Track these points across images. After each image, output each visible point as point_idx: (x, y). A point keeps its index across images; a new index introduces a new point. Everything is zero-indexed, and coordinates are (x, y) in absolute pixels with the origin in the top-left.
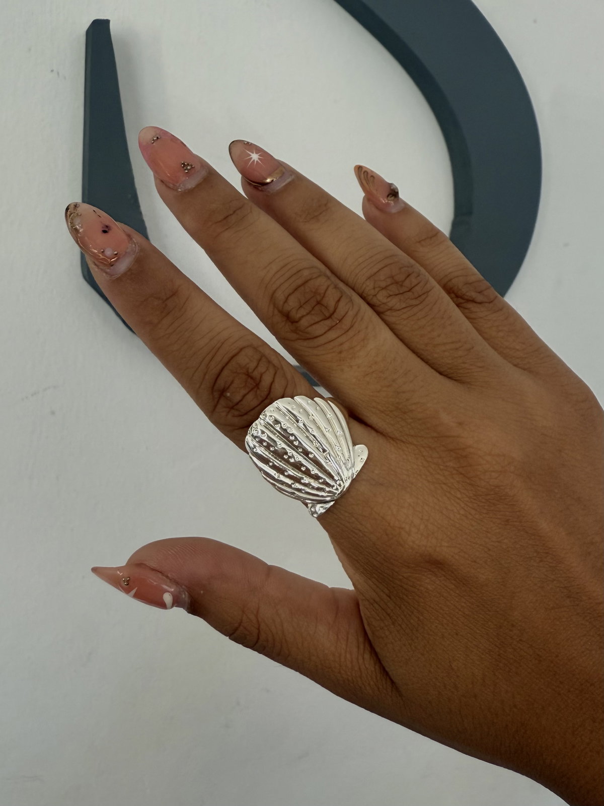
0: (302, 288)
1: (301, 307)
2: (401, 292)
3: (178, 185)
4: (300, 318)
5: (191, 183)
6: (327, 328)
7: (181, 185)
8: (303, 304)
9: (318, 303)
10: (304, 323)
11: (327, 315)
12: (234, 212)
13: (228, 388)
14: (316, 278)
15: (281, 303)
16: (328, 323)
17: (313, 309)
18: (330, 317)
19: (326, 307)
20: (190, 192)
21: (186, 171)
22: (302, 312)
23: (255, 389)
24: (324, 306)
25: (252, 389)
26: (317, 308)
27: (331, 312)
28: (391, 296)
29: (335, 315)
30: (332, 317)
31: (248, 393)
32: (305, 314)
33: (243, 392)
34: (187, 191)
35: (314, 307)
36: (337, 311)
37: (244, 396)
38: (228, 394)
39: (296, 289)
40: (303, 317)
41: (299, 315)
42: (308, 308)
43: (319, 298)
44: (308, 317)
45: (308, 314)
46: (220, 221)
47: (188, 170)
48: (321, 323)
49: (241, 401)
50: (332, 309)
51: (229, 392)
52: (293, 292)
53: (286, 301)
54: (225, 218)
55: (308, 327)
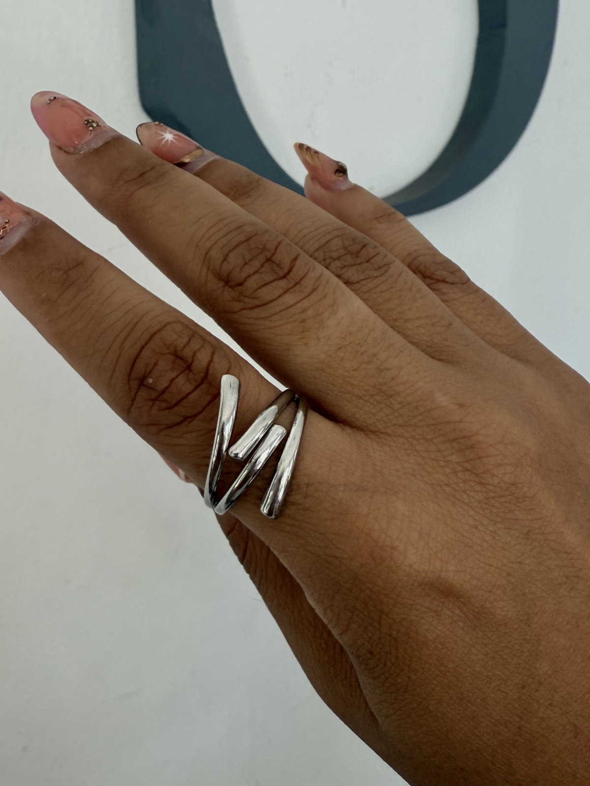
0: (245, 244)
2: (358, 263)
3: (80, 147)
4: (246, 279)
5: (96, 143)
12: (153, 168)
15: (219, 262)
17: (262, 266)
21: (91, 129)
24: (276, 263)
28: (345, 266)
33: (170, 375)
36: (294, 270)
39: (237, 246)
44: (257, 277)
46: (136, 179)
48: (274, 284)
50: (286, 267)
52: (234, 249)
53: (225, 259)
54: (141, 175)
55: (257, 289)
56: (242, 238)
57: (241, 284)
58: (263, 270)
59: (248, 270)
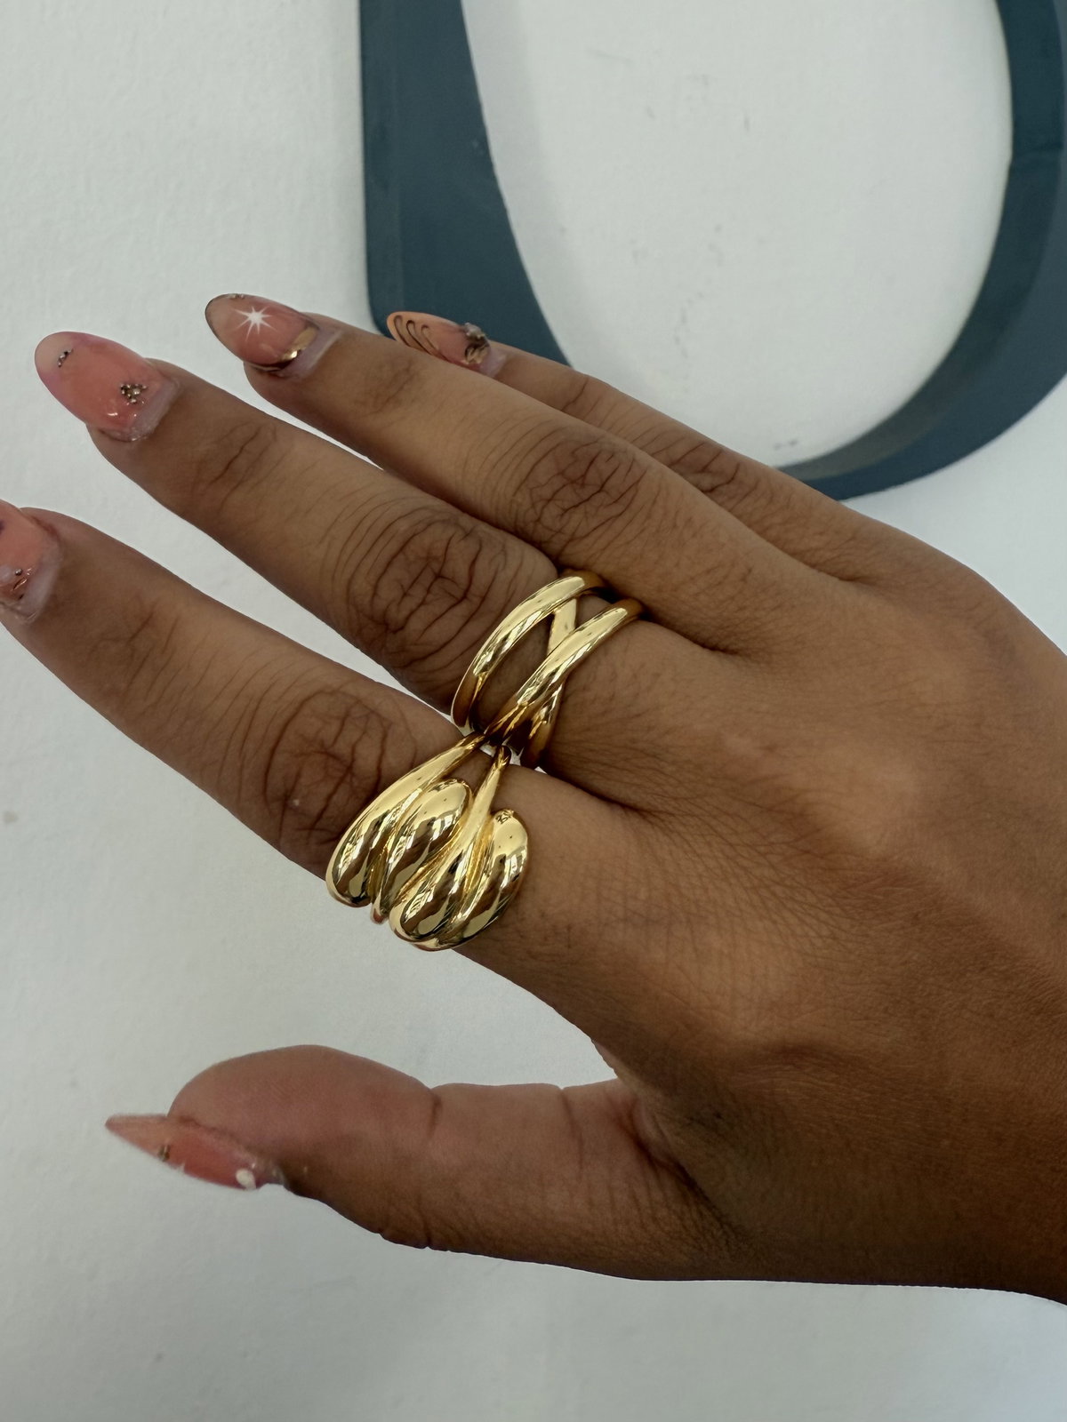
0: (401, 557)
2: (586, 497)
3: (126, 430)
5: (150, 423)
7: (133, 428)
12: (242, 449)
13: (293, 790)
14: (424, 530)
15: (368, 599)
17: (428, 591)
18: (464, 597)
20: (153, 437)
21: (134, 401)
23: (347, 780)
24: (448, 579)
25: (342, 780)
26: (435, 589)
27: (464, 587)
28: (566, 511)
29: (473, 590)
31: (335, 789)
32: (414, 606)
33: (327, 789)
34: (145, 438)
35: (430, 587)
36: (474, 580)
37: (329, 798)
38: (296, 802)
39: (389, 564)
40: (412, 613)
44: (422, 612)
45: (419, 605)
46: (222, 475)
47: (135, 397)
49: (323, 811)
50: (463, 582)
51: (295, 798)
52: (385, 571)
53: (375, 594)
54: (227, 468)
55: (425, 630)
56: (393, 547)
57: (402, 628)
58: (430, 597)
59: (410, 604)
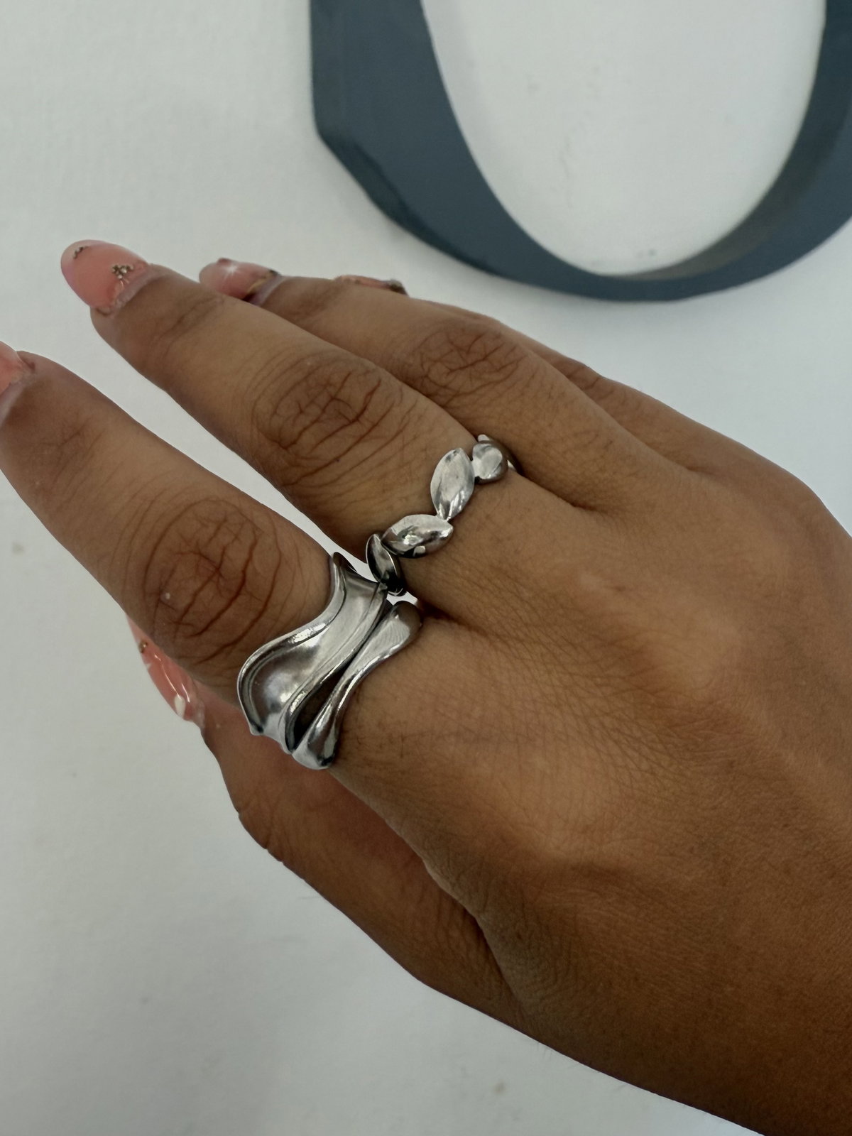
0: (303, 383)
1: (301, 412)
2: (470, 363)
4: (300, 434)
6: (350, 441)
8: (307, 406)
9: (333, 398)
10: (308, 439)
11: (352, 416)
13: (167, 583)
15: (268, 417)
16: (354, 430)
17: (324, 411)
18: (356, 420)
19: (347, 404)
21: (120, 277)
22: (305, 420)
23: (215, 579)
24: (343, 401)
25: (210, 579)
26: (331, 408)
27: (358, 410)
28: (452, 371)
29: (366, 414)
30: (360, 419)
31: (201, 589)
32: (308, 423)
33: (194, 585)
35: (325, 407)
36: (369, 408)
37: (195, 594)
38: (168, 596)
41: (297, 429)
42: (314, 411)
43: (332, 390)
44: (315, 429)
45: (313, 422)
47: (123, 274)
48: (339, 434)
49: (190, 605)
50: (358, 406)
51: (167, 592)
52: (287, 394)
53: (275, 412)
56: (299, 377)
